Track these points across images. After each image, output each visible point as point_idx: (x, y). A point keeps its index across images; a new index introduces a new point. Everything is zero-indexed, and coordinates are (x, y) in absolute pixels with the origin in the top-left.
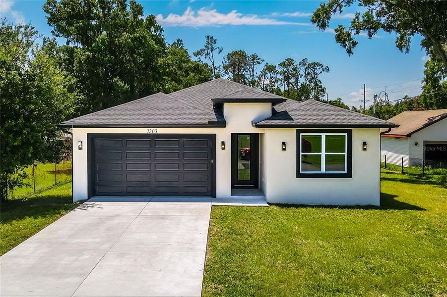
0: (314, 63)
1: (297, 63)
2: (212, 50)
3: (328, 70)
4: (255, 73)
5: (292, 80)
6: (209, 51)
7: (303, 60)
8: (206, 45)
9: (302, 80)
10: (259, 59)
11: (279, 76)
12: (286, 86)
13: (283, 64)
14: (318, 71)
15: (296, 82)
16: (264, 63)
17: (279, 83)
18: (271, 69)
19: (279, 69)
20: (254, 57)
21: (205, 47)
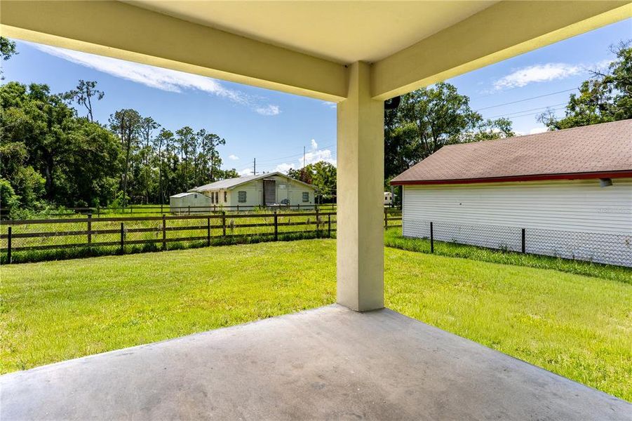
0: (211, 135)
1: (195, 132)
2: (89, 95)
3: (224, 143)
4: (150, 137)
5: (190, 149)
6: (85, 95)
7: (201, 131)
8: (79, 86)
9: (199, 150)
10: (155, 123)
11: (177, 145)
12: (184, 154)
13: (180, 133)
14: (215, 143)
15: (194, 152)
16: (161, 128)
17: (176, 151)
18: (166, 135)
19: (176, 137)
20: (148, 121)
21: (78, 88)
